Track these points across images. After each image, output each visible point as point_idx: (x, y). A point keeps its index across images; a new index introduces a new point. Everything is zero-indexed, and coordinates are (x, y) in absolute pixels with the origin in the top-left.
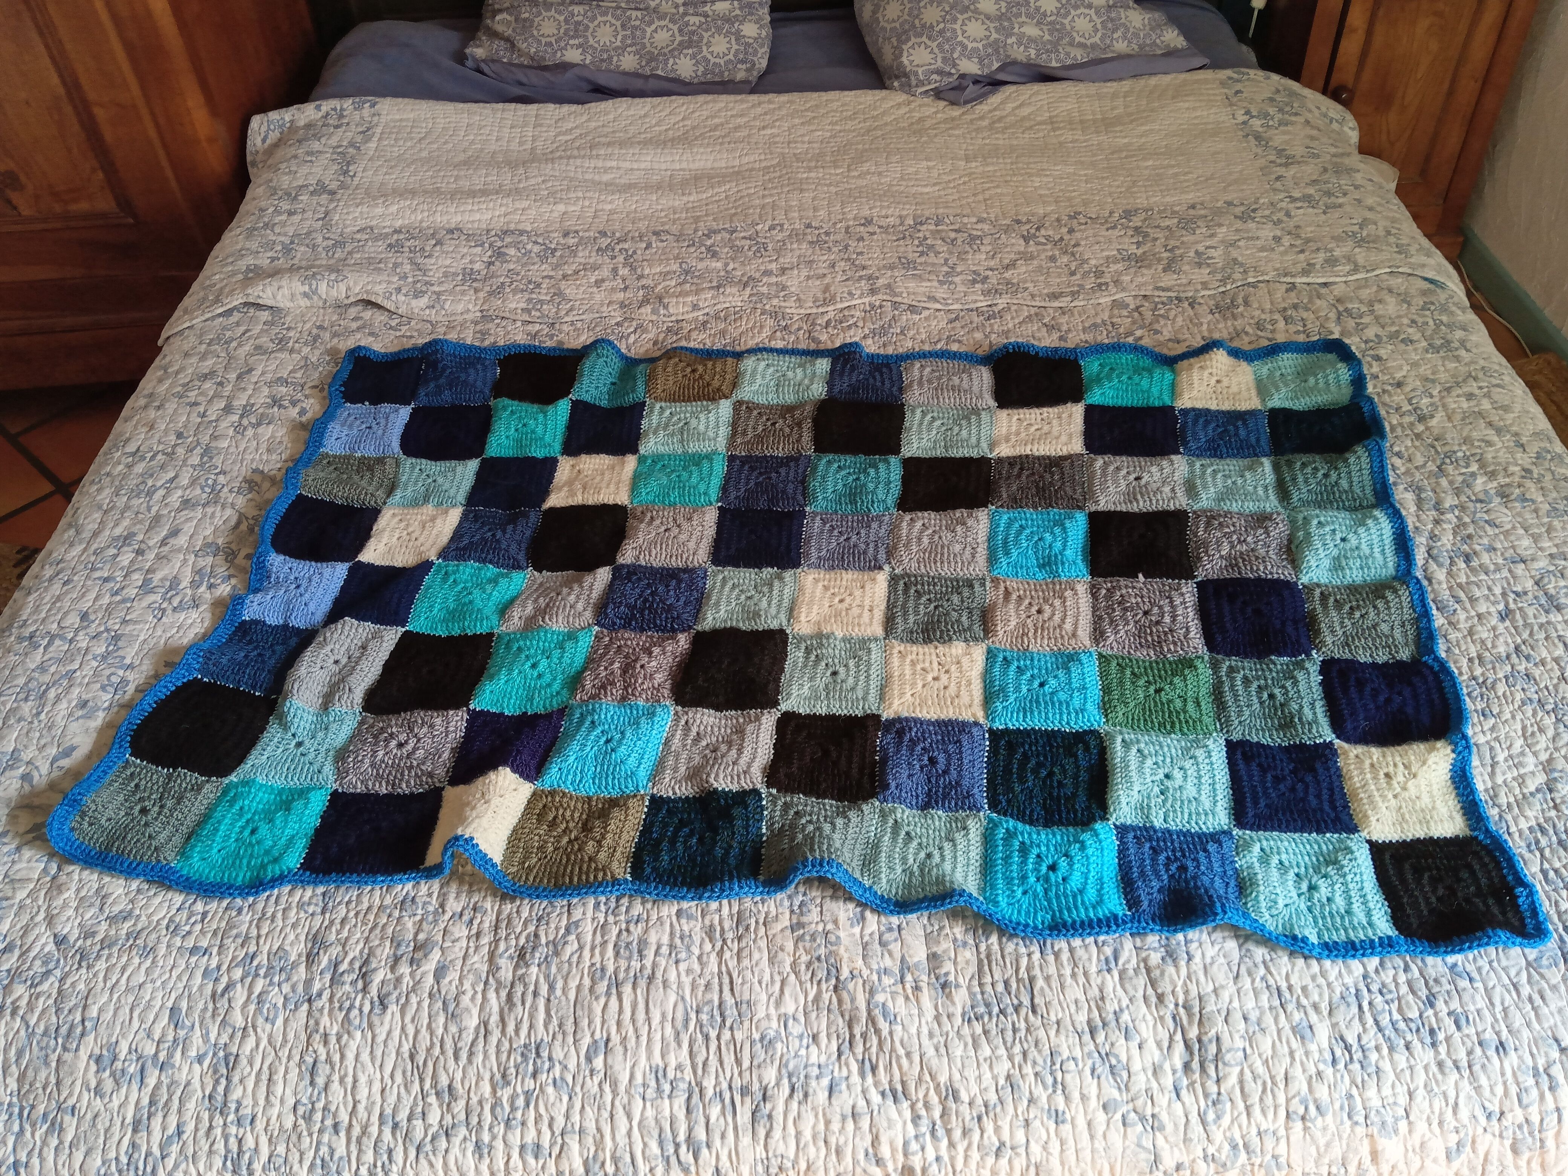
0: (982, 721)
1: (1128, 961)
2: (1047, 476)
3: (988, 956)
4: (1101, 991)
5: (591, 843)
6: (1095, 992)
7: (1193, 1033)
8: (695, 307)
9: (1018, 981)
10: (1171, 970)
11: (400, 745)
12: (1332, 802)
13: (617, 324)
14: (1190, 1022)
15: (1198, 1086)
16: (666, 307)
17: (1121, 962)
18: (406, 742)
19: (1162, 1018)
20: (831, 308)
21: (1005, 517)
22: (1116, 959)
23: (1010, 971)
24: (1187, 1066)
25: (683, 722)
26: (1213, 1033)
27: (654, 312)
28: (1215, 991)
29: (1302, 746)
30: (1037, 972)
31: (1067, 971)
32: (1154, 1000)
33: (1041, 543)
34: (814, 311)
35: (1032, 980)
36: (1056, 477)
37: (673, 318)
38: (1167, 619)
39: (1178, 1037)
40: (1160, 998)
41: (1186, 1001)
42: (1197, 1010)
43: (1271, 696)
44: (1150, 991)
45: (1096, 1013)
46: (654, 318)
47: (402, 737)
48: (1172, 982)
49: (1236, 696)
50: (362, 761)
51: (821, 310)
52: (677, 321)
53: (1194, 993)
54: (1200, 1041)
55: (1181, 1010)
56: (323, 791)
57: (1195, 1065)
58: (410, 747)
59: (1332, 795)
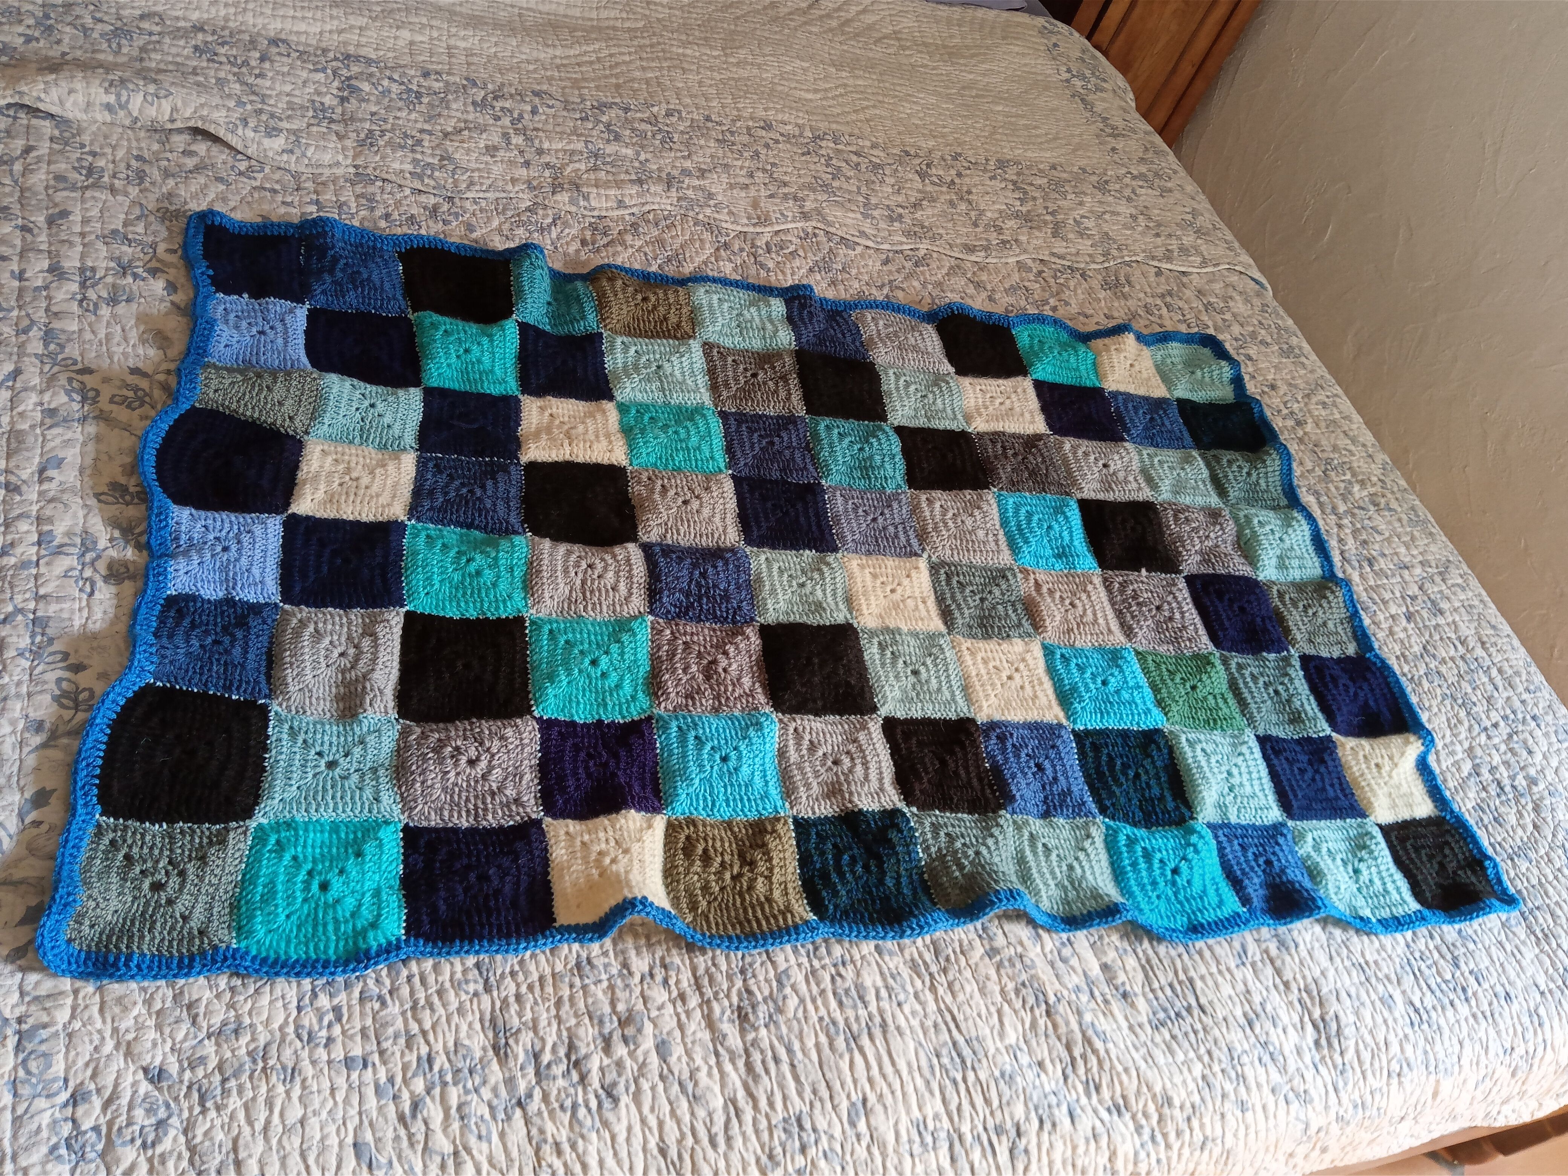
0: (1064, 722)
1: (1254, 954)
2: (1031, 458)
3: (1148, 961)
4: (1245, 985)
5: (760, 880)
6: (1240, 987)
7: (1317, 1013)
8: (621, 204)
9: (1180, 983)
10: (1288, 959)
11: (472, 763)
12: (1343, 790)
13: (528, 209)
14: (1313, 1004)
15: (1328, 1059)
16: (586, 198)
17: (1249, 955)
18: (478, 759)
19: (1291, 1003)
20: (768, 229)
21: (1011, 501)
22: (1245, 953)
23: (1171, 975)
24: (1317, 1043)
25: (791, 730)
26: (1332, 1013)
27: (572, 202)
28: (1322, 973)
29: (1309, 738)
30: (1192, 973)
31: (1214, 970)
32: (1281, 987)
33: (1052, 533)
34: (751, 229)
35: (1191, 981)
36: (1039, 460)
37: (596, 213)
38: (1177, 616)
39: (1306, 1018)
40: (1286, 984)
41: (1306, 986)
42: (1315, 993)
43: (1276, 692)
44: (1278, 980)
45: (1247, 1007)
46: (573, 209)
47: (473, 753)
48: (1292, 970)
49: (1251, 692)
50: (432, 786)
51: (758, 230)
52: (600, 218)
53: (1309, 979)
54: (1323, 1020)
55: (1304, 995)
56: (392, 828)
57: (1323, 1042)
58: (483, 764)
59: (1341, 784)
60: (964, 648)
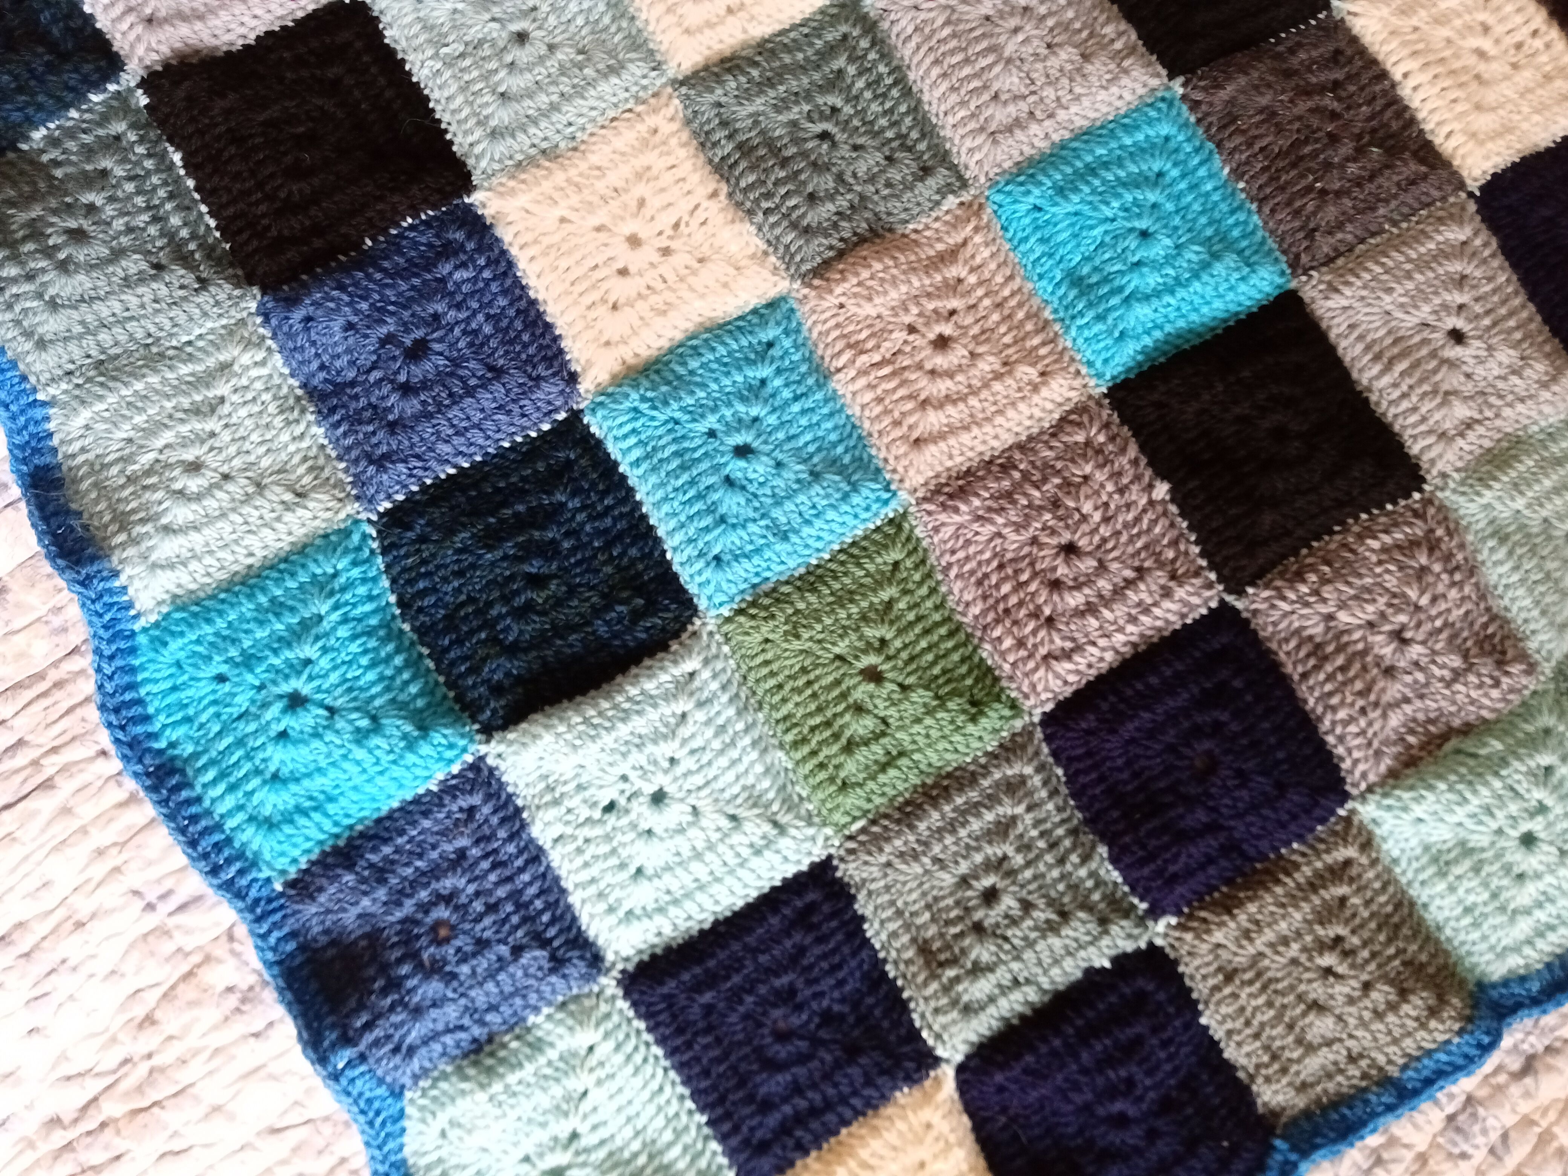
0: (585, 386)
1: (188, 932)
2: (1346, 148)
3: (59, 685)
4: (93, 916)
6: (83, 906)
7: (111, 1108)
9: (35, 763)
10: (211, 1014)
12: (800, 1119)
14: (127, 1094)
15: (29, 1157)
17: (180, 919)
19: (114, 1040)
21: (1168, 130)
22: (182, 908)
23: (47, 739)
24: (55, 1122)
26: (120, 1145)
28: (217, 1109)
29: (901, 1007)
30: (66, 787)
31: (101, 837)
32: (139, 1011)
33: (1132, 242)
35: (47, 785)
36: (1352, 169)
38: (1077, 598)
39: (94, 1086)
40: (149, 1020)
41: (162, 1070)
42: (154, 1095)
43: (991, 894)
44: (152, 997)
45: (42, 928)
48: (187, 1029)
49: (952, 827)
53: (184, 1077)
54: (103, 1125)
55: (143, 1069)
57: (60, 1138)
59: (814, 1112)
60: (652, 121)
